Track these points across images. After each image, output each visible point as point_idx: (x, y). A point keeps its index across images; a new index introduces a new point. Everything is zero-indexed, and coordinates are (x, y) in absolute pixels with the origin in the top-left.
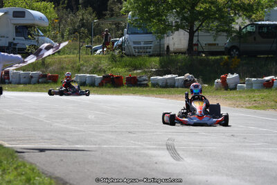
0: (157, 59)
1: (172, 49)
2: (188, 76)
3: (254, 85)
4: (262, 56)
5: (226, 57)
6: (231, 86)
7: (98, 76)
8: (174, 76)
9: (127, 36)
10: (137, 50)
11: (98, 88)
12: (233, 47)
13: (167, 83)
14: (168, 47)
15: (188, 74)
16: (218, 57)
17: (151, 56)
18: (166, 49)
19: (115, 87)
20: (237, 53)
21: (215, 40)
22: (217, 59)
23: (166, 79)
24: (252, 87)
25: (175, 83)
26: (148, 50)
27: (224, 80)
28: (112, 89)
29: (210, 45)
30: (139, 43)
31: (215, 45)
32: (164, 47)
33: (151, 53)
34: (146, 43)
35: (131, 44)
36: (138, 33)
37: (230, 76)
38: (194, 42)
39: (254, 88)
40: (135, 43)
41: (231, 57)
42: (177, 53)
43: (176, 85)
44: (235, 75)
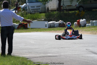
0: (44, 14)
1: (50, 9)
2: (60, 21)
3: (94, 24)
4: (94, 10)
5: (77, 11)
6: (82, 25)
7: (17, 24)
8: (54, 22)
9: (28, 4)
10: (33, 11)
11: (17, 30)
12: (80, 7)
13: (50, 25)
14: (48, 8)
15: (61, 21)
16: (73, 12)
17: (41, 13)
18: (47, 9)
19: (25, 29)
20: (82, 9)
21: (72, 3)
22: (73, 13)
23: (50, 24)
24: (93, 25)
25: (54, 25)
26: (39, 10)
27: (79, 22)
28: (24, 30)
29: (68, 6)
30: (34, 7)
31: (70, 6)
32: (46, 8)
33: (40, 12)
34: (37, 7)
35: (30, 7)
36: (33, 2)
37: (81, 20)
38: (62, 5)
39: (94, 25)
40: (32, 7)
41: (80, 11)
42: (52, 11)
43: (55, 26)
44: (84, 20)
